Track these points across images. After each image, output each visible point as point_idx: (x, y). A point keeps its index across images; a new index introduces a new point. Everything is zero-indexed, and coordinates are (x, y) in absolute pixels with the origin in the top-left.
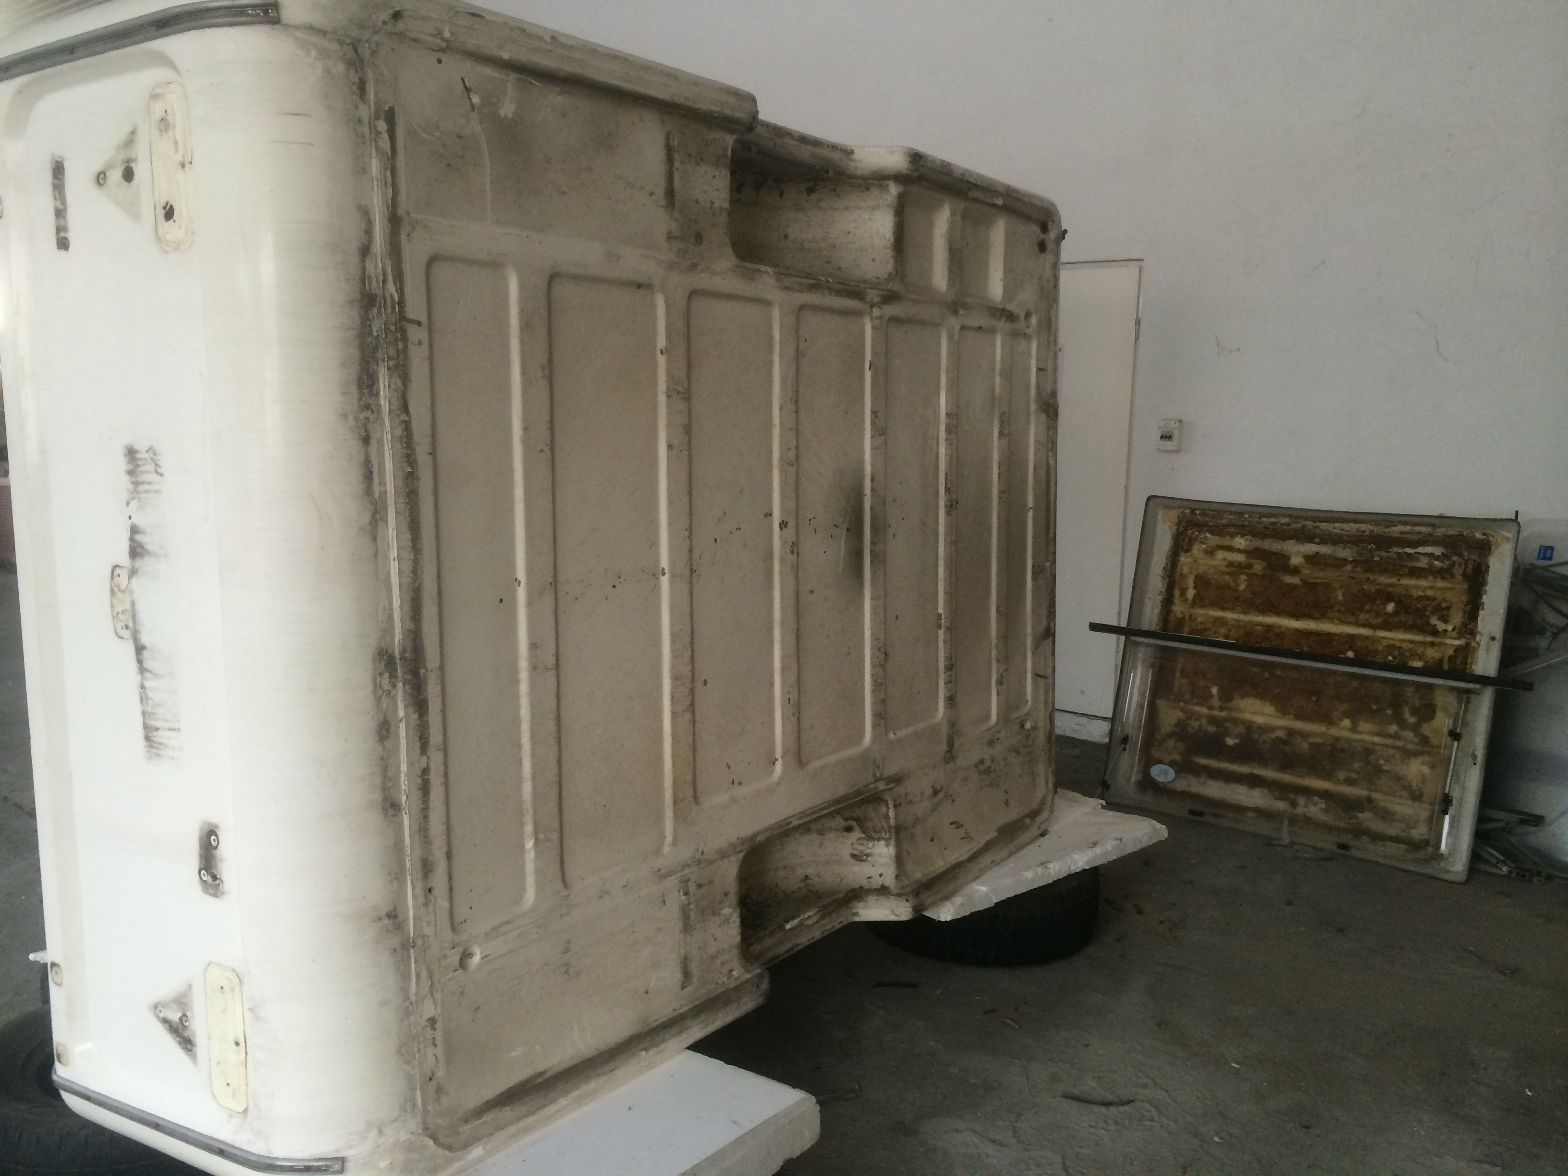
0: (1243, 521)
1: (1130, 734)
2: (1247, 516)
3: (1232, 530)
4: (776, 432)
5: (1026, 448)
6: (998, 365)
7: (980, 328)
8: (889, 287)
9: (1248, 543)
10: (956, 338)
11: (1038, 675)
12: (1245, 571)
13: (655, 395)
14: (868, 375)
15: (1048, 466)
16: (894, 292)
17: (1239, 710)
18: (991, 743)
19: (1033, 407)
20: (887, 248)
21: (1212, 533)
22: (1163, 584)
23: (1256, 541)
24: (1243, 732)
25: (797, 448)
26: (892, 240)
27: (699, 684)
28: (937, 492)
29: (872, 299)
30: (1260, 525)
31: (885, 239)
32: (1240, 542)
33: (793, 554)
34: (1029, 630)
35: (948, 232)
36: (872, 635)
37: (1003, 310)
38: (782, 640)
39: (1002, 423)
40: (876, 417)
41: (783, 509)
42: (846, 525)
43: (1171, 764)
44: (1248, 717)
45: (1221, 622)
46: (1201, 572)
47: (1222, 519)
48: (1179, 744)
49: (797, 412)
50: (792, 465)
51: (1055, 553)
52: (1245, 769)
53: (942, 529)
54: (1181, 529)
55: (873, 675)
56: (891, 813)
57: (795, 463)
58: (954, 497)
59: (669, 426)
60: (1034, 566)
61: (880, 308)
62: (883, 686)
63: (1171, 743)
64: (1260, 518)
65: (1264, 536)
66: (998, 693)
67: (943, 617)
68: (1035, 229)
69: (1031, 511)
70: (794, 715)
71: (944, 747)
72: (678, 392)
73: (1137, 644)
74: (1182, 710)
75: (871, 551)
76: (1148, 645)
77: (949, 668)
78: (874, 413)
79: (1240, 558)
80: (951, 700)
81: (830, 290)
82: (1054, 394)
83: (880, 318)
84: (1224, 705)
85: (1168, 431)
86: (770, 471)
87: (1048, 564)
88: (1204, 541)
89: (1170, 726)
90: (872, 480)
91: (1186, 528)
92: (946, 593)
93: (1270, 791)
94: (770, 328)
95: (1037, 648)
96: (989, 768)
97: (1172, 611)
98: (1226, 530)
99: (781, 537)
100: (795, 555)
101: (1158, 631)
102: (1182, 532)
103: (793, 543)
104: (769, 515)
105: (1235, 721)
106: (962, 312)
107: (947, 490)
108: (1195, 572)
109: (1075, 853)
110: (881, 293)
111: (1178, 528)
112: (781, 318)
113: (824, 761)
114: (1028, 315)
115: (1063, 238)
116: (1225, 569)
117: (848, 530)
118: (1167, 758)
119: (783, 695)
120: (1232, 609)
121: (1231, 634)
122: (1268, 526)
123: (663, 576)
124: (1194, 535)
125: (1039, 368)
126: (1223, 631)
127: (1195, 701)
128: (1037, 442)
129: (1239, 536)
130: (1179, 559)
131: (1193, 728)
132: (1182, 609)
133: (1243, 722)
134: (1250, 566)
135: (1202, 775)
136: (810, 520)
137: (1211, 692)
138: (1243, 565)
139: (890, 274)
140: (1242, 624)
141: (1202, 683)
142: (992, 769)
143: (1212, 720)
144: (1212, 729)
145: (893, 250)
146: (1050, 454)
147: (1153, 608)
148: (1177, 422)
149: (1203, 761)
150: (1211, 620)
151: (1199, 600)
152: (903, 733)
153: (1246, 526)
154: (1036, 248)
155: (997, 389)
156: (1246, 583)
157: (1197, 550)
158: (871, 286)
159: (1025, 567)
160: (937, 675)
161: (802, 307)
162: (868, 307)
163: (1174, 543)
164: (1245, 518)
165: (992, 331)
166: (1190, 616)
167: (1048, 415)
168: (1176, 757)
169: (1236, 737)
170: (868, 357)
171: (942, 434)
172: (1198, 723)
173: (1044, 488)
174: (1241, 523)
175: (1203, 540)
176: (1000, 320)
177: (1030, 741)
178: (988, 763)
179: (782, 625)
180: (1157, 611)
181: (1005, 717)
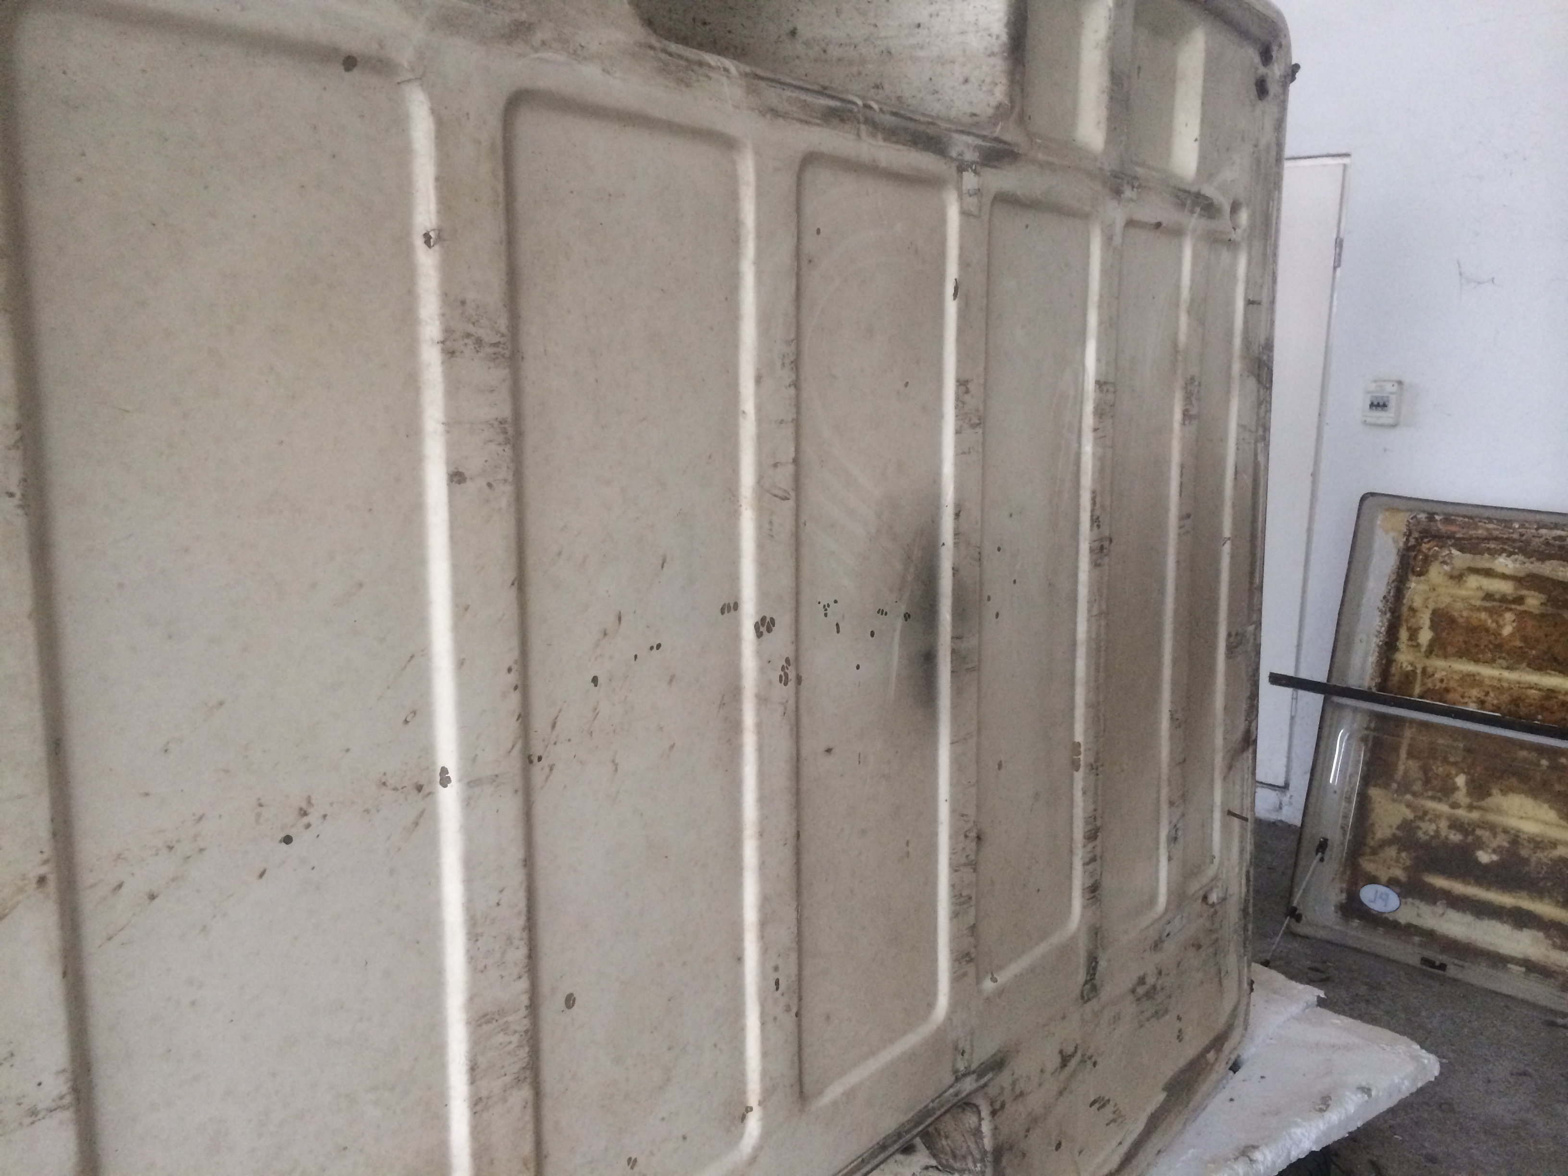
0: (1510, 533)
1: (1329, 837)
2: (1517, 526)
3: (1492, 545)
4: (748, 429)
5: (1223, 439)
6: (1185, 294)
7: (1158, 225)
8: (997, 132)
9: (1518, 566)
10: (1117, 240)
11: (1230, 813)
12: (1513, 606)
13: (411, 349)
14: (951, 308)
15: (1256, 465)
16: (1005, 143)
17: (1499, 811)
18: (1157, 946)
19: (1237, 367)
20: (993, 54)
21: (1462, 550)
22: (1382, 621)
23: (1532, 563)
24: (1506, 844)
25: (796, 461)
26: (1004, 38)
27: (551, 1008)
28: (1077, 524)
29: (961, 154)
30: (1537, 540)
31: (990, 35)
32: (1504, 564)
33: (786, 684)
34: (1219, 741)
35: (1109, 39)
36: (953, 811)
37: (1198, 195)
38: (762, 865)
39: (1188, 398)
40: (967, 392)
41: (763, 594)
42: (903, 609)
43: (1392, 883)
44: (1513, 823)
45: (1472, 680)
46: (1442, 606)
47: (1476, 528)
48: (1404, 855)
49: (796, 385)
50: (786, 499)
51: (1260, 610)
52: (1506, 900)
53: (1083, 592)
54: (1412, 542)
55: (953, 886)
56: (986, 1128)
57: (793, 494)
58: (1107, 533)
59: (451, 424)
60: (1229, 635)
61: (975, 172)
62: (973, 902)
63: (1391, 852)
64: (1537, 529)
65: (1543, 557)
66: (1170, 859)
67: (1082, 749)
68: (1252, 54)
69: (1229, 542)
70: (788, 1009)
71: (1081, 977)
72: (479, 342)
73: (1341, 707)
74: (1408, 806)
75: (953, 651)
76: (1355, 710)
77: (1092, 836)
78: (962, 384)
79: (1505, 587)
80: (1093, 891)
81: (875, 126)
82: (1269, 346)
83: (978, 192)
84: (1475, 804)
85: (1382, 397)
86: (735, 514)
87: (1251, 628)
88: (1449, 561)
89: (1391, 827)
90: (957, 515)
91: (1419, 541)
92: (1089, 705)
93: (1548, 937)
94: (734, 197)
95: (1230, 767)
96: (1154, 987)
97: (1395, 661)
98: (1483, 545)
99: (759, 653)
100: (792, 684)
101: (1374, 690)
102: (1414, 546)
103: (787, 660)
104: (732, 607)
105: (1492, 828)
106: (1128, 193)
107: (1095, 521)
108: (1432, 605)
109: (1298, 1125)
110: (980, 142)
111: (1407, 540)
112: (759, 178)
113: (854, 1078)
114: (1235, 208)
115: (1293, 79)
116: (1478, 603)
117: (907, 616)
118: (1384, 875)
119: (763, 974)
120: (1490, 662)
121: (1489, 699)
122: (1551, 542)
123: (445, 786)
124: (1432, 551)
125: (1249, 300)
126: (1475, 692)
127: (1430, 793)
128: (1241, 427)
129: (1504, 555)
130: (1407, 585)
131: (1425, 833)
132: (1410, 658)
133: (1505, 831)
134: (1520, 600)
135: (1438, 903)
136: (826, 607)
137: (1454, 783)
138: (1510, 598)
139: (999, 106)
140: (1506, 685)
141: (1441, 769)
142: (1159, 987)
143: (1456, 825)
144: (1455, 837)
145: (1005, 59)
146: (1260, 445)
147: (1366, 654)
148: (1396, 385)
149: (1440, 882)
150: (1456, 677)
151: (1437, 647)
152: (1005, 976)
153: (1514, 541)
154: (1253, 92)
155: (1182, 338)
156: (1515, 624)
157: (1436, 573)
158: (960, 128)
159: (1215, 635)
160: (1071, 852)
161: (810, 159)
162: (954, 170)
163: (1401, 562)
164: (1514, 529)
165: (1177, 232)
166: (1424, 670)
167: (1259, 381)
168: (1399, 873)
169: (1494, 851)
170: (952, 271)
171: (1089, 420)
172: (1433, 827)
173: (1249, 502)
174: (1505, 536)
175: (1446, 558)
176: (1192, 212)
177: (1217, 925)
178: (1151, 980)
179: (761, 834)
180: (1372, 659)
181: (1179, 897)
